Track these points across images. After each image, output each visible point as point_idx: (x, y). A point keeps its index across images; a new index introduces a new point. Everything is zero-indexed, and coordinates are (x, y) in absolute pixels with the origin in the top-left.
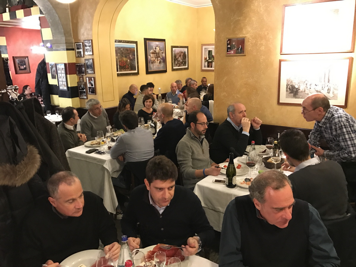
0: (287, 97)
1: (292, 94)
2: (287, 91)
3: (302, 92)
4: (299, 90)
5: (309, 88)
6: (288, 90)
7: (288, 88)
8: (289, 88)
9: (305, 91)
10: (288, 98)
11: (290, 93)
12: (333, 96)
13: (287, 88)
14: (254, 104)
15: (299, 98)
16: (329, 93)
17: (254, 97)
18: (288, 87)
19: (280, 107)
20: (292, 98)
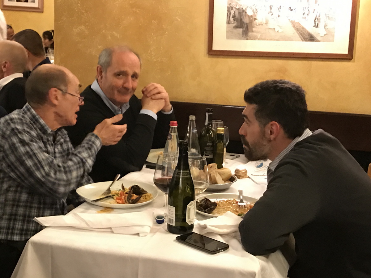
0: (228, 38)
1: (241, 30)
2: (229, 22)
3: (261, 24)
4: (255, 19)
5: (276, 15)
6: (232, 19)
7: (232, 15)
8: (234, 17)
9: (266, 24)
10: (232, 38)
11: (236, 27)
12: (325, 33)
13: (228, 15)
14: (153, 53)
15: (255, 38)
16: (317, 27)
17: (155, 38)
18: (230, 14)
19: (215, 60)
20: (240, 39)
